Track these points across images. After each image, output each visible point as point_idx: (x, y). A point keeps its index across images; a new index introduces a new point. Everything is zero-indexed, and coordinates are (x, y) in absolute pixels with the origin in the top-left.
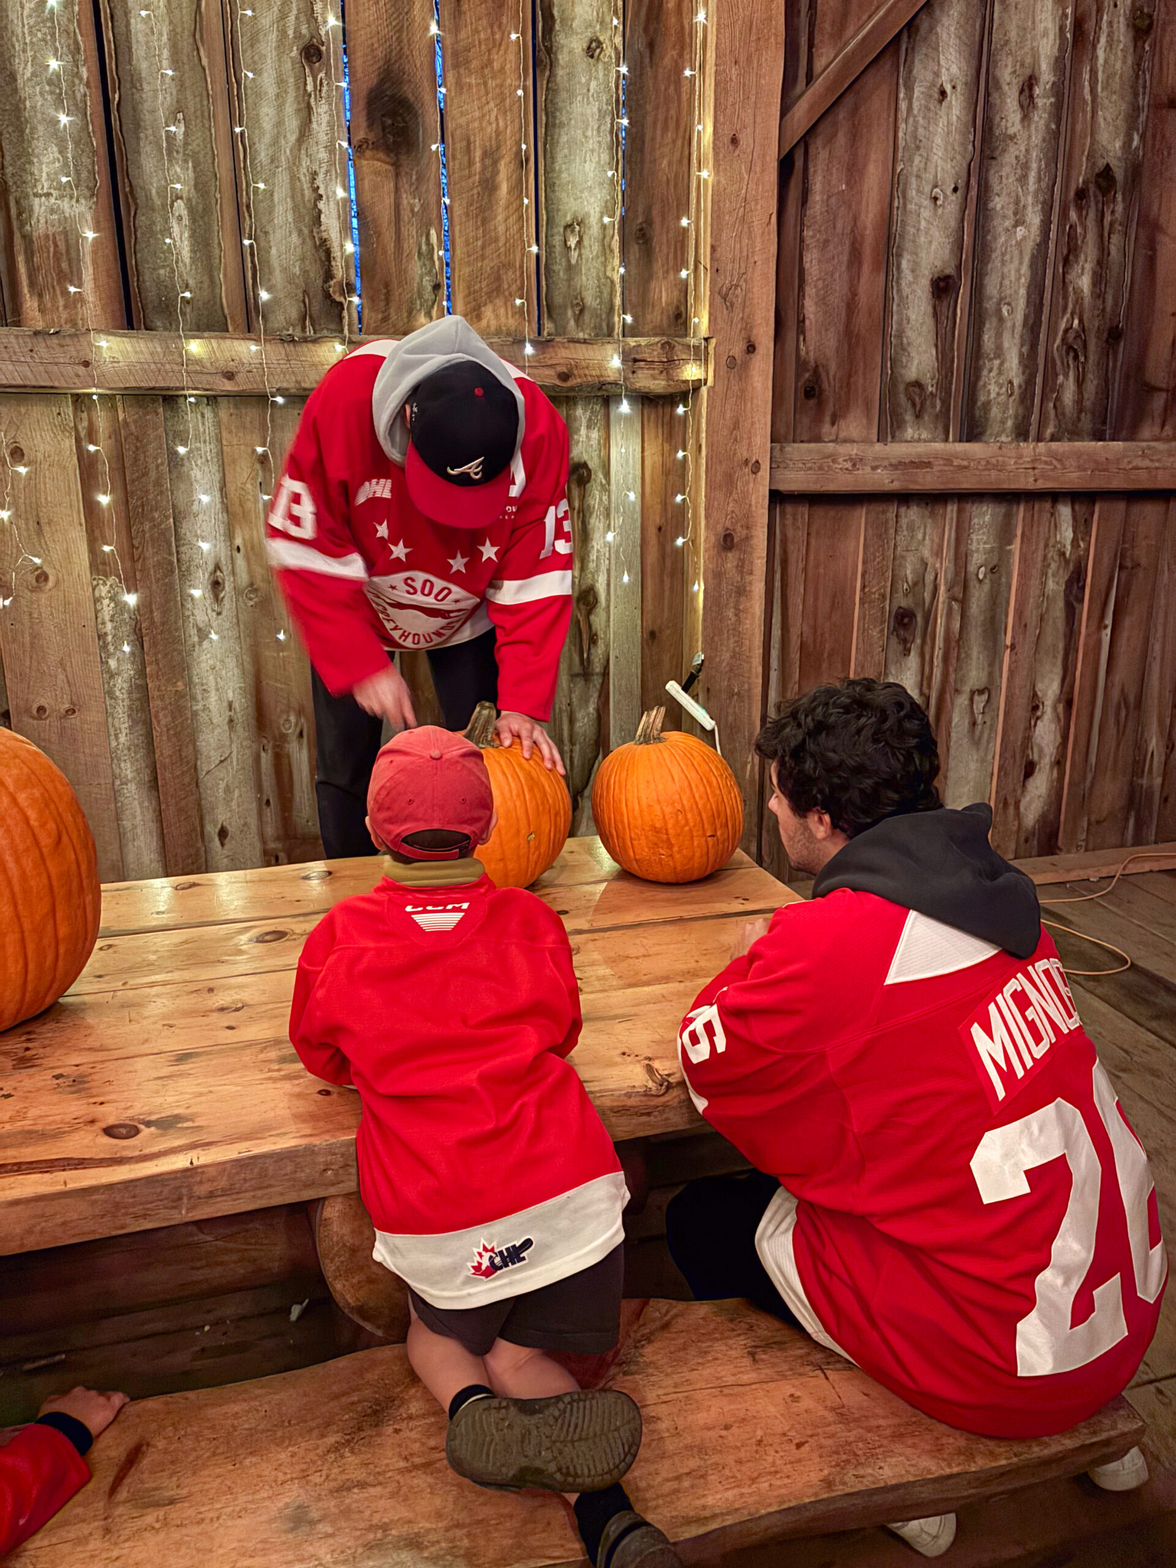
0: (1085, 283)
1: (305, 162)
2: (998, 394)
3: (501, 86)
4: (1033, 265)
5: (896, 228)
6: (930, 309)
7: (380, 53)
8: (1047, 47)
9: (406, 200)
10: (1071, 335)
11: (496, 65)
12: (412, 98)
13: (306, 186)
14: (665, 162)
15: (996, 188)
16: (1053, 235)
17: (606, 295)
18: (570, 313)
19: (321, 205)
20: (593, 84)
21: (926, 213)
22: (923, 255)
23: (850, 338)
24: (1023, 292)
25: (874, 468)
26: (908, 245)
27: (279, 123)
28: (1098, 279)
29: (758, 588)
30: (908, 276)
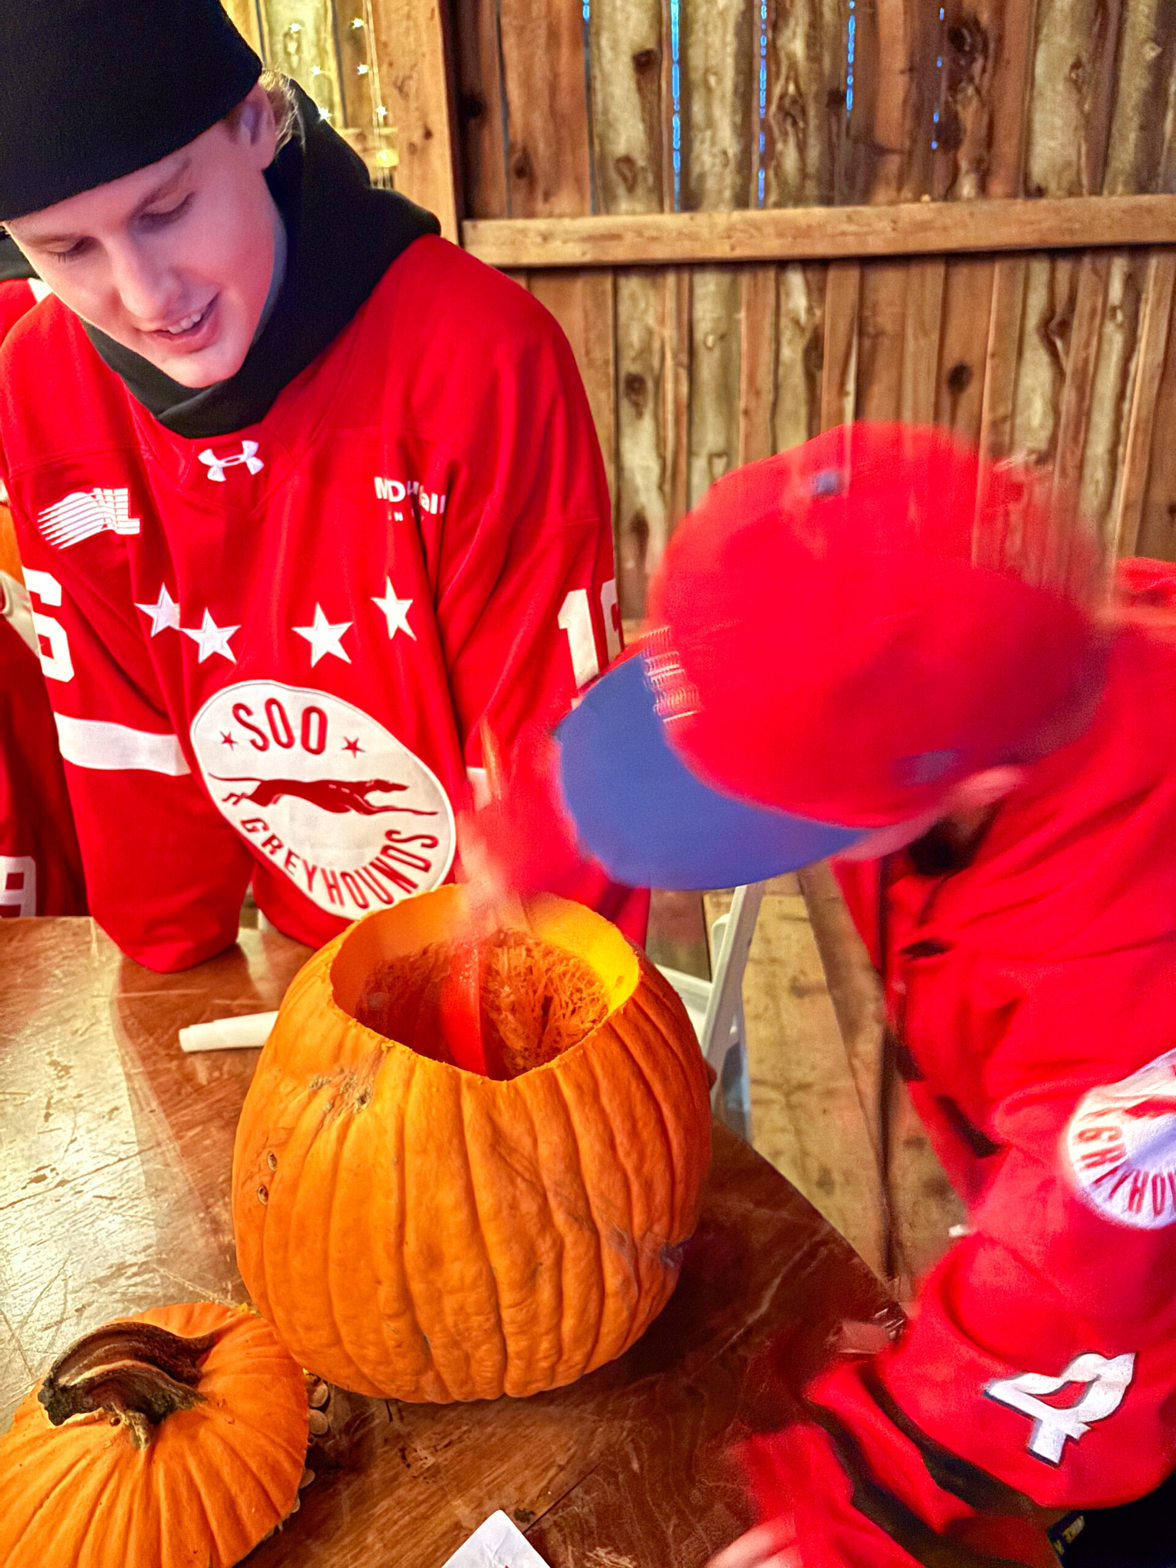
0: (796, 45)
2: (713, 165)
4: (738, 33)
6: (633, 86)
10: (787, 102)
22: (621, 32)
23: (556, 118)
24: (730, 61)
25: (565, 242)
26: (606, 23)
28: (812, 42)
30: (607, 54)
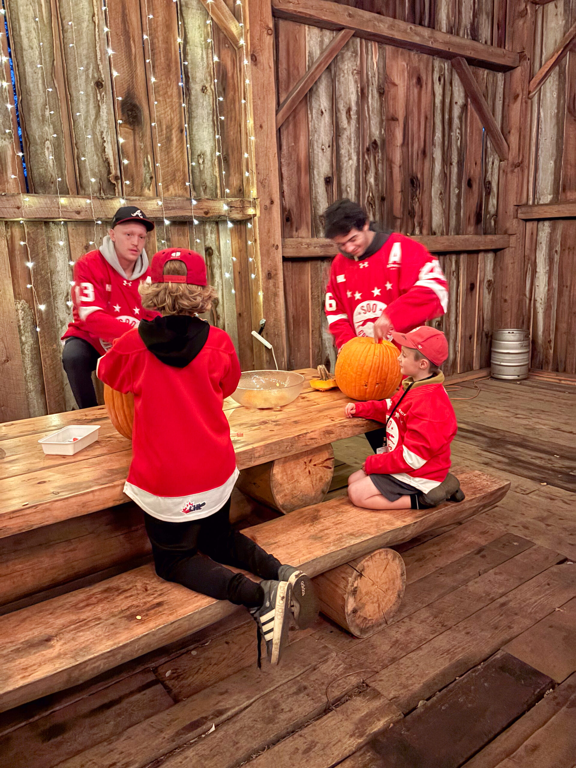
0: (372, 180)
1: (98, 127)
3: (171, 101)
4: (356, 174)
5: (311, 159)
6: (325, 189)
7: (125, 86)
8: (353, 98)
9: (138, 144)
10: (370, 199)
11: (169, 93)
12: (138, 103)
13: (99, 137)
14: (232, 133)
15: (342, 146)
16: (361, 163)
17: (214, 182)
18: (201, 189)
19: (105, 144)
20: (205, 103)
21: (320, 154)
22: (321, 169)
23: (300, 199)
24: (353, 183)
25: (315, 247)
26: (316, 166)
27: (87, 112)
28: (376, 179)
29: (281, 293)
30: (316, 177)
